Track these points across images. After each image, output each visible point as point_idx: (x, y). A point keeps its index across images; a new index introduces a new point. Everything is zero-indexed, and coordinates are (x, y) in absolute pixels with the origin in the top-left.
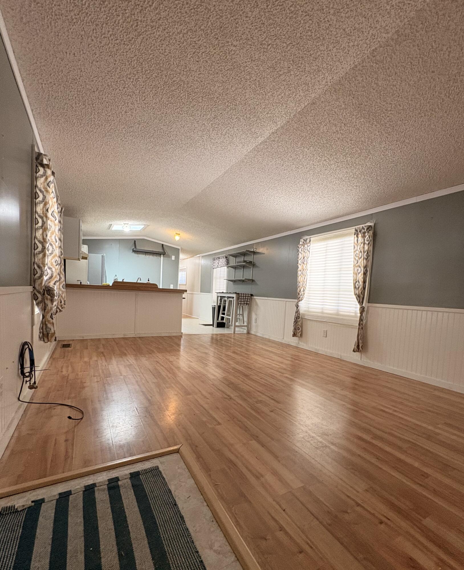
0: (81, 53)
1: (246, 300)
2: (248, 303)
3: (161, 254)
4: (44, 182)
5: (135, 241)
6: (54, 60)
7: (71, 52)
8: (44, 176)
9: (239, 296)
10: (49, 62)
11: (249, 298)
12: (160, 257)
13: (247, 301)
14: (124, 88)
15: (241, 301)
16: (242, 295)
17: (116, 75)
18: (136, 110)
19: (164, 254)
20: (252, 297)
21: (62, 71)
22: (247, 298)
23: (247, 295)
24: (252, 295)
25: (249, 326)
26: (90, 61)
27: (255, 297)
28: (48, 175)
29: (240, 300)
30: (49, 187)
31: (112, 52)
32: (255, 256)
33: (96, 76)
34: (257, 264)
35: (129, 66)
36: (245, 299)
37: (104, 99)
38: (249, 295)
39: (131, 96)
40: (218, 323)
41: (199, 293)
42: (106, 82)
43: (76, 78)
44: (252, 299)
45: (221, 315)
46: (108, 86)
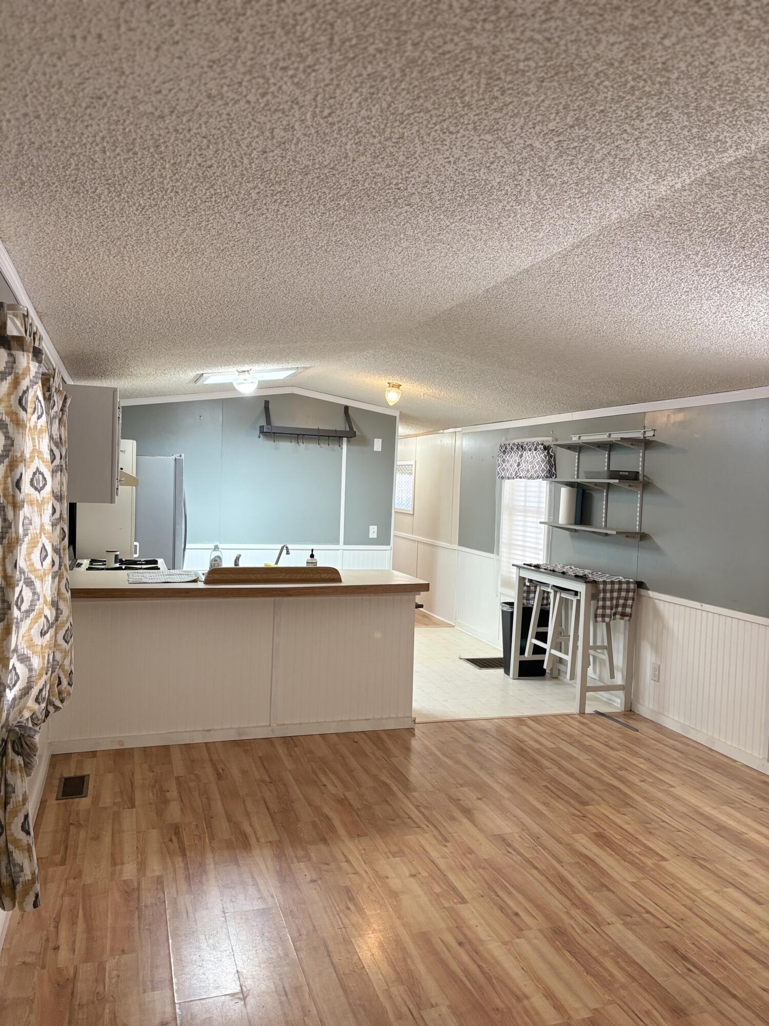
0: (123, 28)
1: (621, 602)
2: (628, 610)
3: (341, 438)
4: (9, 394)
5: (267, 403)
6: (35, 61)
7: (89, 32)
8: (10, 374)
9: (598, 592)
10: (20, 67)
11: (631, 594)
12: (340, 445)
13: (624, 606)
14: (264, 95)
15: (604, 607)
16: (609, 587)
17: (239, 66)
18: (297, 144)
19: (350, 435)
20: (643, 592)
21: (60, 83)
22: (623, 594)
23: (624, 586)
24: (640, 585)
25: (631, 688)
26: (151, 44)
27: (651, 593)
28: (20, 372)
29: (601, 603)
30: (25, 410)
31: (228, 10)
32: (651, 455)
33: (171, 80)
34: (657, 482)
35: (284, 39)
36: (618, 598)
37: (194, 131)
38: (632, 586)
39: (283, 113)
40: (521, 663)
41: (456, 547)
42: (203, 88)
43: (105, 93)
44: (640, 596)
45: (532, 641)
46: (209, 96)
